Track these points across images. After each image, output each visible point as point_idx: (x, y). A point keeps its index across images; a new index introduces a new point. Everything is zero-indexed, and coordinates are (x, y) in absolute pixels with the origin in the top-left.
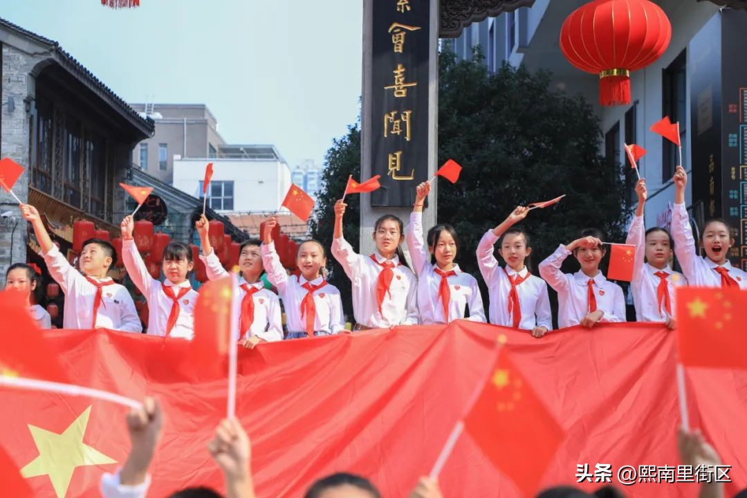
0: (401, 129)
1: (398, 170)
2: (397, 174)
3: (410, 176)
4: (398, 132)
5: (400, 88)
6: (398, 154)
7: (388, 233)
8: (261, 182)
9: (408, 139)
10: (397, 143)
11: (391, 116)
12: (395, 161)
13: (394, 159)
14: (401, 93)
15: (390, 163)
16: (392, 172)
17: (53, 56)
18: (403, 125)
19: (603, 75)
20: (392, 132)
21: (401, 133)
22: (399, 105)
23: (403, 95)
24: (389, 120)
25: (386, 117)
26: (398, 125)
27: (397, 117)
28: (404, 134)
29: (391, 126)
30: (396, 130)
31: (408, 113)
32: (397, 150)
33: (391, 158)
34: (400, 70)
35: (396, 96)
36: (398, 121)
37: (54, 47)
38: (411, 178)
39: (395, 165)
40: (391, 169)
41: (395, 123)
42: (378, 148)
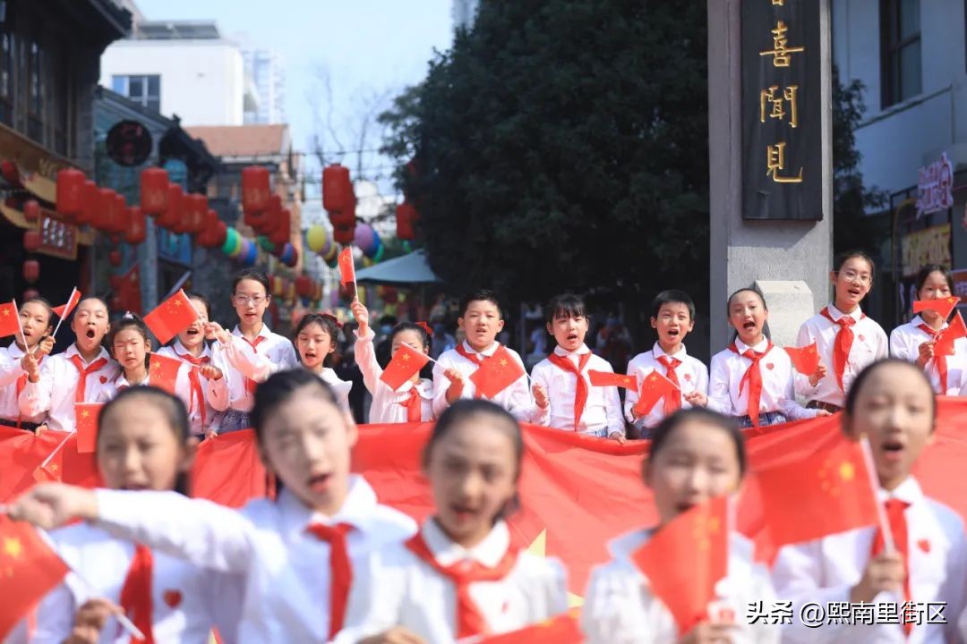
0: (783, 111)
1: (780, 168)
2: (780, 174)
3: (797, 177)
4: (780, 115)
5: (781, 54)
6: (779, 146)
7: (859, 277)
8: (201, 75)
9: (793, 126)
10: (778, 130)
11: (769, 92)
12: (776, 156)
13: (775, 153)
14: (783, 61)
15: (770, 159)
16: (772, 171)
18: (786, 105)
20: (772, 116)
21: (783, 117)
22: (780, 79)
23: (786, 65)
24: (767, 98)
25: (763, 94)
26: (779, 106)
27: (778, 94)
28: (788, 118)
29: (770, 107)
30: (777, 113)
31: (793, 89)
32: (778, 141)
33: (770, 152)
34: (780, 29)
35: (777, 65)
36: (779, 101)
38: (798, 180)
39: (777, 162)
40: (771, 166)
41: (776, 103)
42: (753, 137)
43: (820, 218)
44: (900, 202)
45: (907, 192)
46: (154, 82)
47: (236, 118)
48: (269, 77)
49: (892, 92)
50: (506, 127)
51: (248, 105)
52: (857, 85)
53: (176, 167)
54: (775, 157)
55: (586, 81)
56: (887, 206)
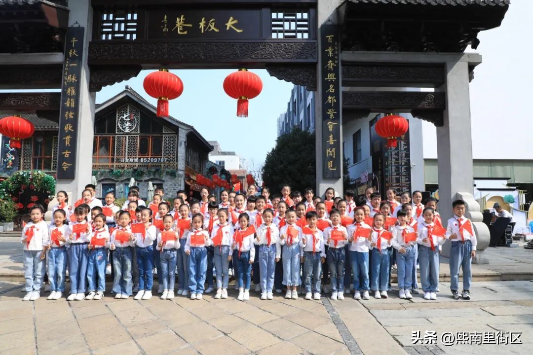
1: (331, 166)
2: (331, 168)
3: (334, 168)
4: (331, 155)
5: (331, 141)
6: (331, 162)
8: (232, 160)
9: (334, 157)
10: (331, 158)
11: (329, 150)
17: (192, 130)
18: (332, 153)
19: (389, 138)
20: (329, 155)
22: (331, 147)
23: (332, 144)
25: (327, 150)
27: (331, 150)
28: (333, 155)
29: (329, 153)
31: (334, 149)
33: (329, 163)
34: (331, 136)
35: (330, 144)
37: (192, 128)
40: (329, 166)
41: (330, 152)
42: (325, 160)
43: (340, 177)
44: (357, 181)
45: (359, 179)
46: (223, 162)
47: (237, 168)
48: (245, 163)
49: (356, 160)
50: (281, 166)
51: (240, 166)
52: (349, 159)
53: (223, 176)
54: (330, 164)
55: (296, 158)
56: (355, 182)
